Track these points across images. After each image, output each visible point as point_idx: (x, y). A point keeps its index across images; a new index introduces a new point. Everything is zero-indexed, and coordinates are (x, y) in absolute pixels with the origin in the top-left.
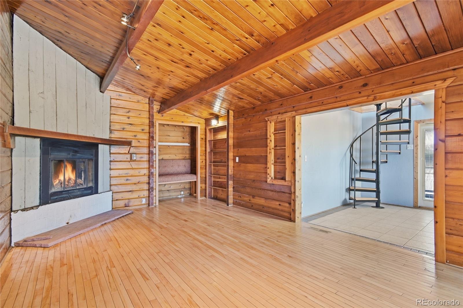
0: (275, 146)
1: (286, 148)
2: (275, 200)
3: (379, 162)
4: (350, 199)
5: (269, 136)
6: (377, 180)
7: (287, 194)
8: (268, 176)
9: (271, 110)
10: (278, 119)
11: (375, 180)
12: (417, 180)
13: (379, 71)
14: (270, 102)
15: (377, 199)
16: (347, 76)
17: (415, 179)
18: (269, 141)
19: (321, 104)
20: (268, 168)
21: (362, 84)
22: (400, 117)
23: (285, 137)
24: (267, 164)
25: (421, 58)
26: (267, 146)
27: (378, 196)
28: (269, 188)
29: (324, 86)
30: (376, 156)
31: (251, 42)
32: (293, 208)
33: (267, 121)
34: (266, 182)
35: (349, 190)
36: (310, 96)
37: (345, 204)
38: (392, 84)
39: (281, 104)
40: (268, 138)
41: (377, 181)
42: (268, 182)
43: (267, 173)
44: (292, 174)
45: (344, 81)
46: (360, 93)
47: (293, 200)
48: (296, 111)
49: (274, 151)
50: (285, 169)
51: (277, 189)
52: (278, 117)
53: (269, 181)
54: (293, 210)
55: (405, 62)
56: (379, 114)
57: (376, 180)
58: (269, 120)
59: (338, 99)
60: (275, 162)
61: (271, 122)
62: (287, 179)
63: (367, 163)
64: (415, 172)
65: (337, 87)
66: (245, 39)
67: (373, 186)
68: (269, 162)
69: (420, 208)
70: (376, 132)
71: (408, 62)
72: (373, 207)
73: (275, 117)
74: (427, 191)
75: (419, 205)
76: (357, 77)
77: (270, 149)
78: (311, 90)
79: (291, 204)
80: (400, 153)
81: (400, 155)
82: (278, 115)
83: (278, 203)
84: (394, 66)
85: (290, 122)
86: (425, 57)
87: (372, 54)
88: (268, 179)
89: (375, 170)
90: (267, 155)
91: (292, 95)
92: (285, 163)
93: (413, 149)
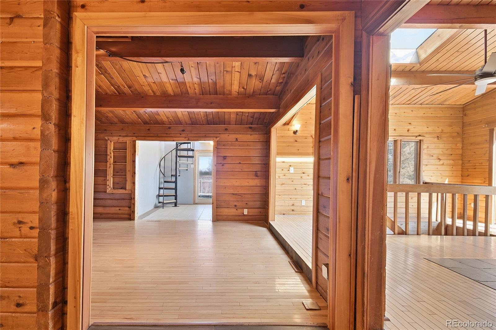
0: (114, 162)
1: (127, 164)
2: (114, 206)
3: (177, 176)
4: (159, 203)
5: (109, 152)
7: (127, 200)
8: (108, 187)
9: (111, 131)
10: (119, 140)
11: (174, 188)
12: (195, 187)
13: (191, 125)
14: (110, 125)
15: (176, 201)
16: (174, 123)
18: (108, 157)
19: (156, 136)
20: (108, 180)
21: (182, 129)
23: (126, 155)
24: (107, 177)
25: (208, 124)
26: (107, 162)
27: (176, 199)
28: (109, 197)
29: (159, 124)
30: (176, 171)
31: (126, 90)
32: (133, 210)
33: (107, 140)
34: (106, 192)
35: (159, 196)
36: (148, 129)
37: (156, 207)
38: (196, 134)
39: (122, 128)
40: (108, 155)
41: (176, 189)
42: (107, 192)
43: (106, 184)
44: (133, 184)
45: (172, 125)
46: (181, 134)
47: (133, 204)
48: (136, 137)
49: (113, 166)
50: (126, 180)
51: (117, 197)
52: (120, 139)
53: (109, 190)
54: (133, 211)
55: (202, 124)
56: (178, 143)
58: (109, 140)
59: (168, 135)
60: (114, 175)
61: (111, 142)
62: (127, 189)
65: (167, 127)
66: (123, 87)
67: (173, 192)
68: (108, 175)
69: (196, 204)
70: (175, 155)
71: (203, 125)
72: (173, 207)
73: (115, 138)
75: (196, 202)
76: (179, 125)
77: (110, 164)
78: (149, 124)
79: (131, 207)
80: (187, 170)
82: (119, 137)
83: (118, 208)
84: (198, 125)
85: (131, 145)
86: (210, 125)
87: (191, 117)
88: (107, 190)
89: (175, 181)
90: (106, 169)
91: (133, 124)
92: (126, 176)
93: (194, 167)
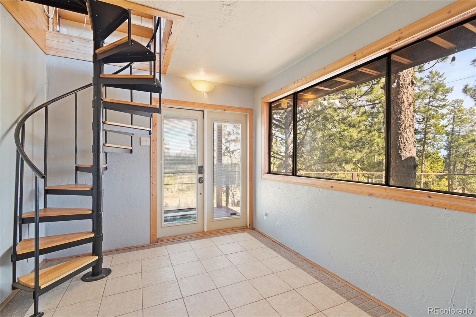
3: (101, 169)
6: (95, 213)
11: (90, 212)
12: (156, 197)
17: (153, 195)
22: (151, 74)
27: (97, 249)
30: (94, 155)
41: (96, 215)
56: (100, 57)
57: (93, 212)
63: (62, 172)
64: (153, 184)
69: (160, 242)
70: (92, 99)
74: (166, 212)
80: (131, 151)
81: (131, 154)
89: (92, 189)
93: (149, 145)
